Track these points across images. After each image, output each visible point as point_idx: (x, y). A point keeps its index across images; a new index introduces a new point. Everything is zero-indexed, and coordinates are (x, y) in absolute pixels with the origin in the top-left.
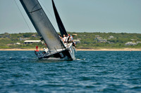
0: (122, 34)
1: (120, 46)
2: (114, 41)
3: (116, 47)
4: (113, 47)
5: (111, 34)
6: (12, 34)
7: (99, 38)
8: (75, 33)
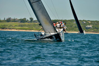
8: (89, 21)
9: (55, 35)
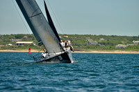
0: (113, 36)
1: (110, 49)
2: (104, 44)
3: (107, 49)
4: (104, 49)
5: (101, 36)
6: (4, 36)
7: (90, 41)
8: (66, 35)
9: (61, 55)
